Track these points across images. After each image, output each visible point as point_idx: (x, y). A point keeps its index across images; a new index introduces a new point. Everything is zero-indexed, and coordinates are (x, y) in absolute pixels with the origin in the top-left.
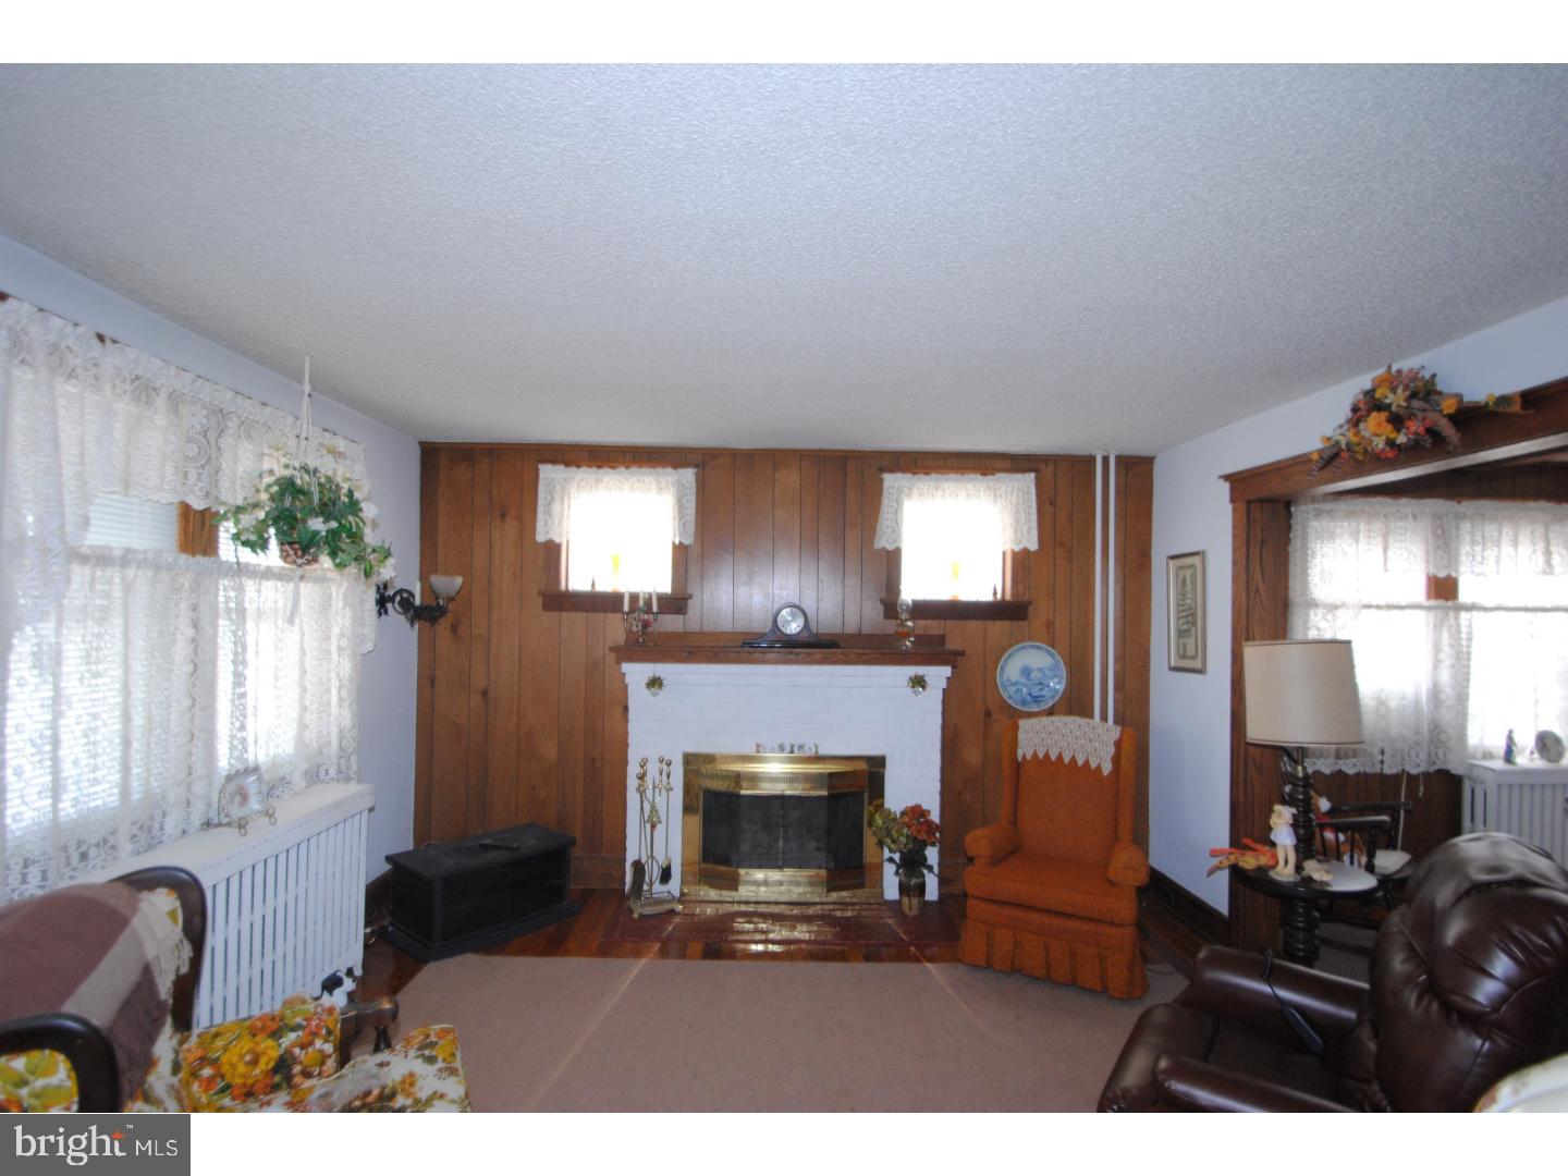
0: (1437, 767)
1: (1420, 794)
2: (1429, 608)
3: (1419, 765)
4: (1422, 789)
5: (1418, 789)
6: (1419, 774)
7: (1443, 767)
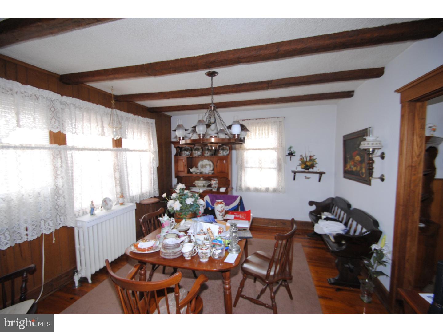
0: (61, 226)
1: (54, 242)
2: (49, 148)
3: (50, 229)
4: (54, 239)
5: (52, 239)
6: (51, 233)
7: (64, 225)
